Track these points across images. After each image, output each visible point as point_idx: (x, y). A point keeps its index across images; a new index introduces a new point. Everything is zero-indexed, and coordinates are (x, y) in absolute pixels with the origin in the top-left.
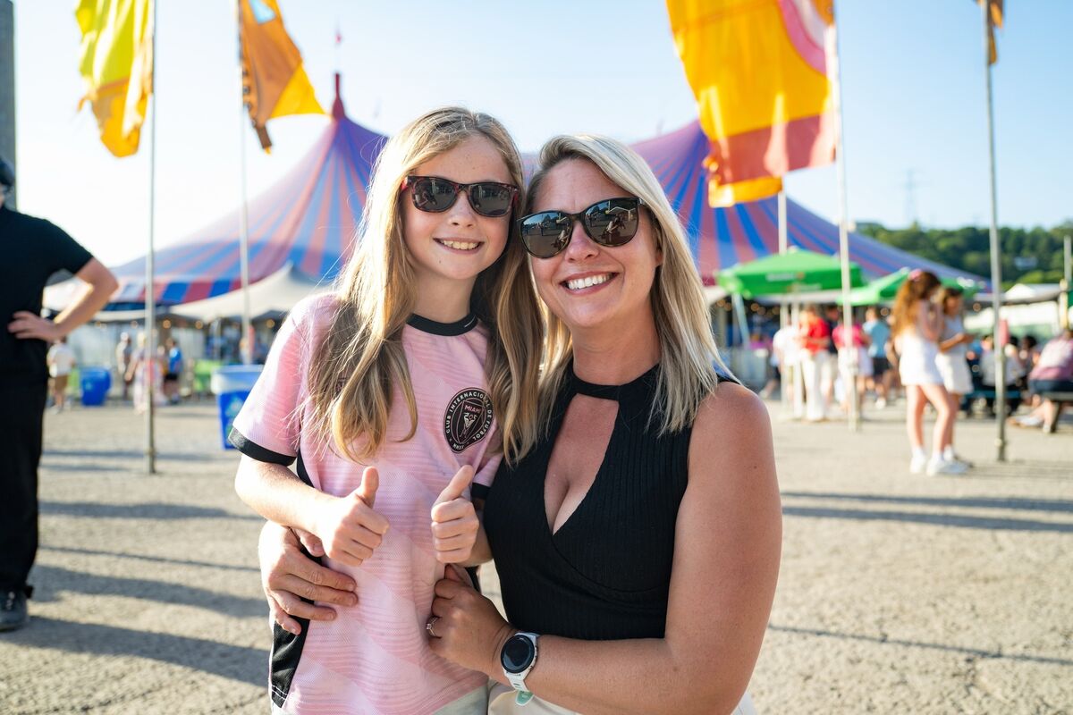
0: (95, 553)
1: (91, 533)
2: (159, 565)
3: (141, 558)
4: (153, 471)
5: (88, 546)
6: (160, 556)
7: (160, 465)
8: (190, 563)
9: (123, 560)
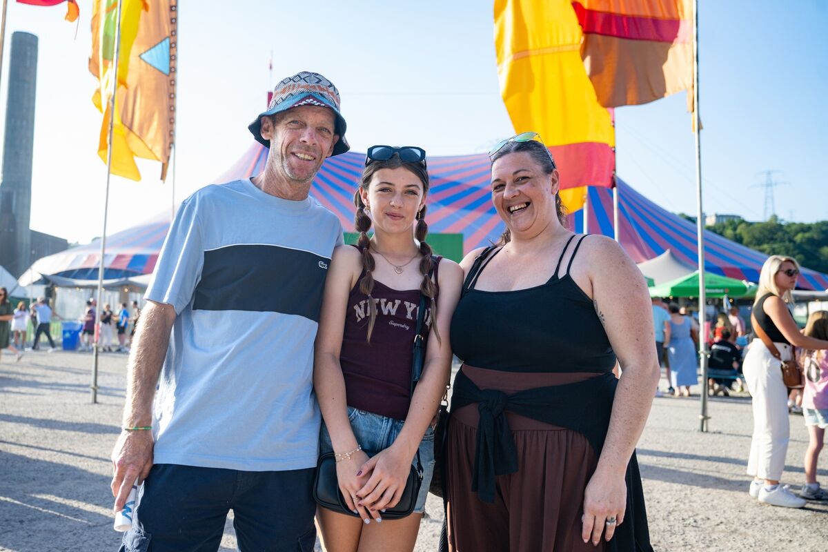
0: (45, 449)
1: (46, 438)
2: (79, 458)
3: (70, 454)
4: (95, 402)
5: (42, 446)
6: (81, 453)
7: (100, 398)
8: (97, 458)
9: (60, 454)
